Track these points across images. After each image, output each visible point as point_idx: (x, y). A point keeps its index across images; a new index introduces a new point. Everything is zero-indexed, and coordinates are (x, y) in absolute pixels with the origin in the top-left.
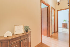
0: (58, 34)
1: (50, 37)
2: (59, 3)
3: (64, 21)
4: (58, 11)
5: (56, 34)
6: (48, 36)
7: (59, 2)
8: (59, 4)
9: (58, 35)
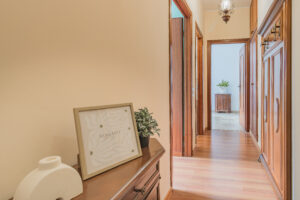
0: (210, 138)
1: (192, 155)
2: (229, 14)
3: (220, 85)
4: (211, 42)
5: (205, 138)
6: (183, 155)
7: (226, 12)
8: (226, 19)
9: (209, 142)
